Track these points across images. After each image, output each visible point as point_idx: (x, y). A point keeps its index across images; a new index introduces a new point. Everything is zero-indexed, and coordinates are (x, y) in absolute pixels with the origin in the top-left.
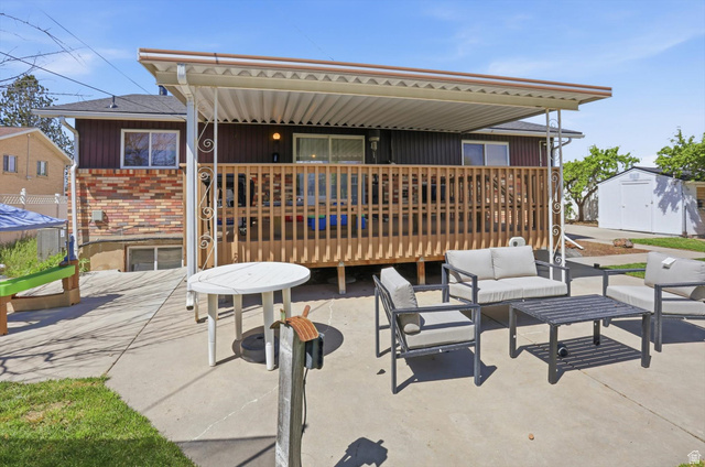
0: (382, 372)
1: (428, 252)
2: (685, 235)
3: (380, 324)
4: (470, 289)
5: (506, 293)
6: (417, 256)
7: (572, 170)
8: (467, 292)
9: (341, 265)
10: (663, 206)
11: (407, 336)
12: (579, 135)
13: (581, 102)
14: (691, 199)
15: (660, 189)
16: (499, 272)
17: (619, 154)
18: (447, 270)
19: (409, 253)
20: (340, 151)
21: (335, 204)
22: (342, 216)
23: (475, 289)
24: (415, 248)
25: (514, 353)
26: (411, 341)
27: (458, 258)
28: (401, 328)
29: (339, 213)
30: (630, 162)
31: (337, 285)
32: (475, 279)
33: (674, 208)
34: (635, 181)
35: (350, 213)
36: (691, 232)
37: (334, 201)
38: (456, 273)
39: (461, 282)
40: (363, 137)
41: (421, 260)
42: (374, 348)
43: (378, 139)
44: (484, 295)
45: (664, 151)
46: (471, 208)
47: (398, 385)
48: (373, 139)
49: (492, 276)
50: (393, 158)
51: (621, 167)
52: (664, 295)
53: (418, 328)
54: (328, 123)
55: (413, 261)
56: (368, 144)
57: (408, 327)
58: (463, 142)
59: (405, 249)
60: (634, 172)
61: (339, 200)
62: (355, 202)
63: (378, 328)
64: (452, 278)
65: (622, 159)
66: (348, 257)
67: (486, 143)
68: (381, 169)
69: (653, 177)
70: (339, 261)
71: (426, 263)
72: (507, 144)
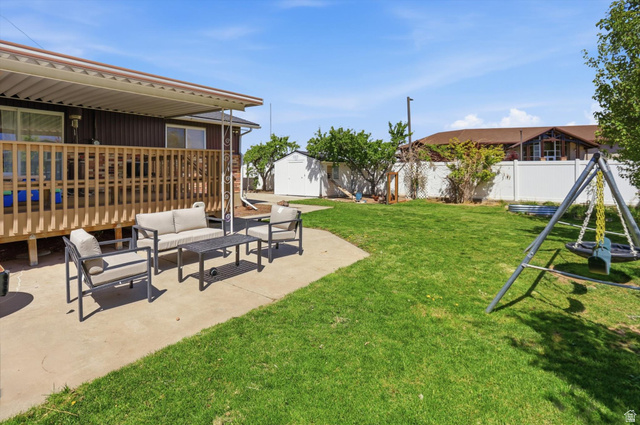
0: (72, 311)
1: (124, 219)
2: (321, 196)
3: (70, 276)
4: (153, 241)
5: (180, 240)
6: (113, 222)
7: (258, 151)
8: (150, 243)
9: (33, 238)
10: (310, 177)
11: (92, 277)
12: (257, 126)
13: (246, 106)
14: (324, 173)
15: (309, 167)
16: (178, 227)
17: (288, 141)
18: (136, 230)
19: (105, 221)
20: (33, 125)
21: (24, 180)
22: (33, 192)
23: (156, 241)
24: (111, 216)
25: (181, 280)
26: (95, 280)
27: (145, 219)
28: (87, 271)
29: (29, 189)
30: (295, 147)
31: (28, 259)
32: (156, 233)
33: (316, 179)
34: (296, 161)
35: (42, 189)
36: (324, 194)
37: (24, 177)
38: (143, 231)
39: (147, 237)
40: (62, 114)
41: (119, 226)
42: (65, 298)
43: (80, 117)
44: (164, 244)
45: (311, 141)
46: (162, 181)
47: (84, 316)
48: (73, 117)
49: (172, 230)
50: (97, 137)
51: (289, 150)
52: (273, 229)
53: (101, 269)
54: (15, 96)
55: (111, 227)
56: (68, 122)
57: (93, 270)
58: (167, 125)
59: (102, 217)
60: (296, 154)
61: (29, 177)
62: (48, 179)
63: (69, 279)
64: (140, 235)
65: (290, 145)
66: (40, 229)
67: (187, 128)
68: (77, 148)
69: (305, 158)
70: (30, 234)
71: (123, 229)
72: (204, 129)
